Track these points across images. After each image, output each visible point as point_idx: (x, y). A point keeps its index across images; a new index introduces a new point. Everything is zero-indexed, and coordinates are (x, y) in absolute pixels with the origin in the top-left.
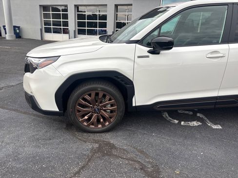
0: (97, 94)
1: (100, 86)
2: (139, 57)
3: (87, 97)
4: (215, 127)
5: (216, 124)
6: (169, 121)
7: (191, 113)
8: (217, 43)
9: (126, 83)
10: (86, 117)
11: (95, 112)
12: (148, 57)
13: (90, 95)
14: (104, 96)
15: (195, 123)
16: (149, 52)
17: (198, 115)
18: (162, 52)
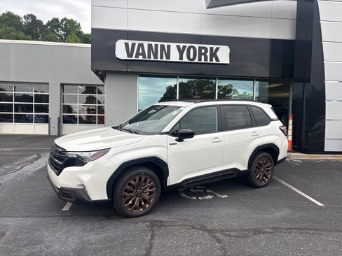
0: (140, 179)
1: (143, 171)
2: (170, 144)
3: (133, 182)
4: (223, 197)
5: (223, 195)
6: (189, 199)
7: (202, 191)
8: (215, 132)
9: (163, 166)
10: (130, 202)
11: (137, 196)
12: (176, 144)
13: (134, 180)
14: (146, 180)
15: (209, 197)
16: (176, 140)
17: (208, 191)
18: (185, 140)
